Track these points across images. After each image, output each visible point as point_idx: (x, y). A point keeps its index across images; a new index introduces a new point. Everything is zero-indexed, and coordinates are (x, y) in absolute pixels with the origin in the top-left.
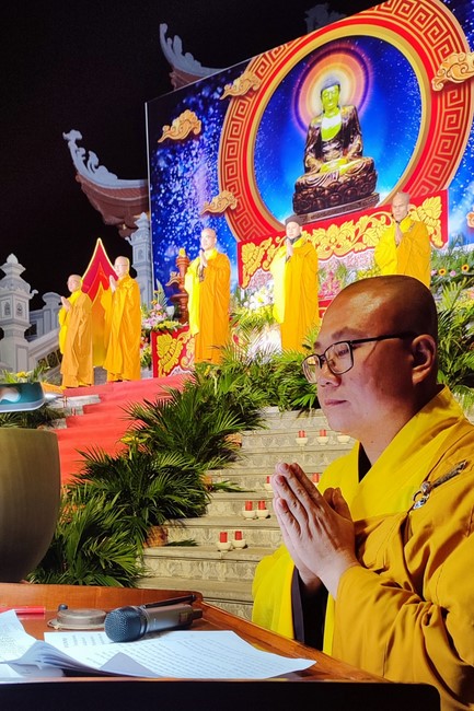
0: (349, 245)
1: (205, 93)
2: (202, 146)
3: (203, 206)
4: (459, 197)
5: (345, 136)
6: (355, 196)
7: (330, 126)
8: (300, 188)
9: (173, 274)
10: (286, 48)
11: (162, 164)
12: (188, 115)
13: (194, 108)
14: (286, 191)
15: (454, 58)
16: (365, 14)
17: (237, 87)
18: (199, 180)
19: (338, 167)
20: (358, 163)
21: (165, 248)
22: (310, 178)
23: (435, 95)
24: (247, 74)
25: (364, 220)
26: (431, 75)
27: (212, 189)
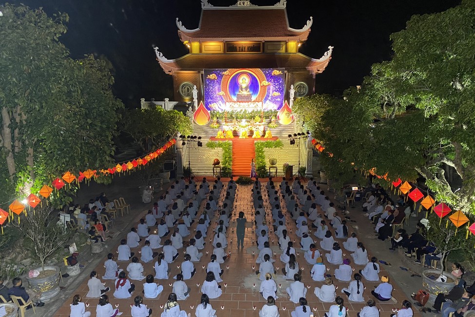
0: (246, 107)
1: (218, 72)
2: (217, 81)
3: (217, 92)
4: (265, 102)
5: (246, 89)
6: (247, 99)
7: (244, 86)
8: (238, 95)
9: (210, 104)
10: (236, 69)
11: (208, 82)
12: (214, 74)
13: (216, 74)
14: (235, 94)
15: (264, 81)
16: (250, 69)
17: (225, 73)
18: (216, 88)
19: (245, 93)
20: (249, 93)
21: (208, 99)
22: (240, 93)
23: (261, 86)
24: (227, 71)
25: (249, 103)
26: (261, 83)
27: (219, 90)
